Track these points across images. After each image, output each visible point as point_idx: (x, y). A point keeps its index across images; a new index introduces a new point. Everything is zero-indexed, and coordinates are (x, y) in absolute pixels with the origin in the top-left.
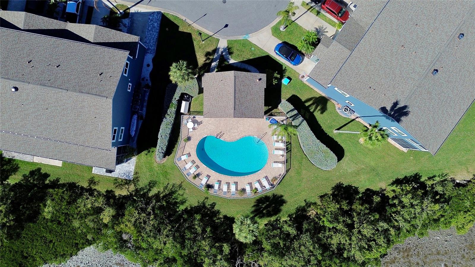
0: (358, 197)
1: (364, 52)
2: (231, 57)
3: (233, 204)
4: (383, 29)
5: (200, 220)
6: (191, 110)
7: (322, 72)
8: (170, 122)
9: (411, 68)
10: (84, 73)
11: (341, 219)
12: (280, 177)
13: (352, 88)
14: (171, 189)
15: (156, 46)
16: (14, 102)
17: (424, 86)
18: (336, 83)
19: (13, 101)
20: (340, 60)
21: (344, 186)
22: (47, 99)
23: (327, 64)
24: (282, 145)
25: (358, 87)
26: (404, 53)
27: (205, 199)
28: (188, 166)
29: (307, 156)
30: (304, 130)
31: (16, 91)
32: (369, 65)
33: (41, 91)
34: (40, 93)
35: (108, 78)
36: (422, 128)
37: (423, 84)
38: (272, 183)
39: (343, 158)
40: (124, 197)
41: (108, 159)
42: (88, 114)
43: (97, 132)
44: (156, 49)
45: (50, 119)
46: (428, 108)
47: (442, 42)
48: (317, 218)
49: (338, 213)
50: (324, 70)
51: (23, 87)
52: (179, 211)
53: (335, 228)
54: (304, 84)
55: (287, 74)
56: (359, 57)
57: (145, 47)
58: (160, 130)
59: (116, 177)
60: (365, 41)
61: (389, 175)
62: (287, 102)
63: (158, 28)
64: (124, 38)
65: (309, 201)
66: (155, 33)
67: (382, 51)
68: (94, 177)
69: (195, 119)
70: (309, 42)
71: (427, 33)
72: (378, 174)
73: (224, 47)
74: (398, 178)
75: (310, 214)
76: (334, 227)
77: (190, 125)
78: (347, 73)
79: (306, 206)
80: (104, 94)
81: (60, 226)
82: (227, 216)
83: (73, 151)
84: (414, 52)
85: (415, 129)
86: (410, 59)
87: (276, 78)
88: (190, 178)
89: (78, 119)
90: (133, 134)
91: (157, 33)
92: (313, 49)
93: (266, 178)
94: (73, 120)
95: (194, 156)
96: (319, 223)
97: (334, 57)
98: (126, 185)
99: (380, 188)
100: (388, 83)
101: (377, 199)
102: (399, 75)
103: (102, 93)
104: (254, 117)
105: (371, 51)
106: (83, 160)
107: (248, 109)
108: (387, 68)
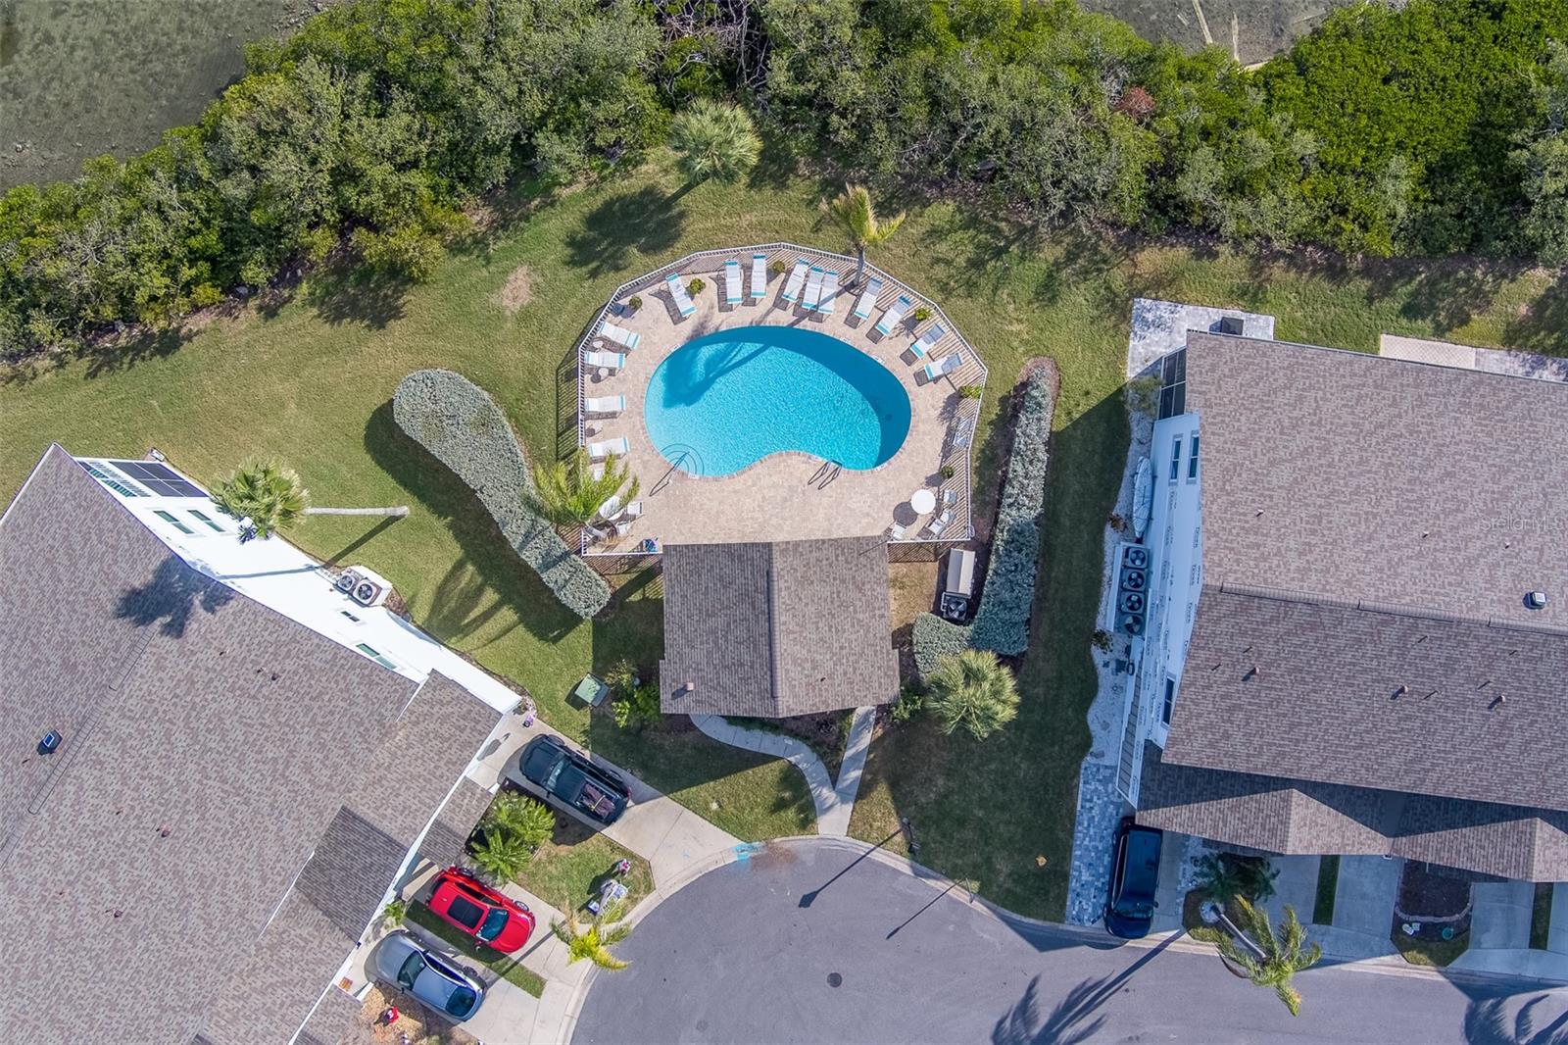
1: (302, 808)
4: (236, 897)
7: (453, 729)
9: (133, 753)
10: (1309, 673)
13: (338, 674)
15: (1080, 795)
16: (1537, 553)
17: (88, 690)
18: (399, 688)
19: (1540, 560)
20: (389, 776)
22: (1428, 571)
23: (436, 757)
25: (316, 677)
26: (160, 808)
31: (1531, 594)
32: (281, 761)
33: (1447, 599)
34: (1452, 593)
35: (1224, 660)
36: (94, 537)
37: (89, 697)
41: (1213, 368)
42: (1285, 527)
43: (1252, 463)
45: (1412, 502)
46: (75, 611)
47: (27, 852)
50: (447, 736)
51: (1508, 610)
56: (317, 791)
60: (298, 851)
63: (1077, 863)
66: (1086, 842)
67: (236, 815)
71: (79, 886)
78: (361, 729)
80: (1233, 602)
83: (1334, 390)
84: (123, 816)
85: (119, 533)
86: (136, 789)
89: (1321, 506)
91: (1080, 846)
94: (1337, 502)
100: (212, 695)
102: (175, 728)
103: (1241, 603)
104: (699, 547)
105: (277, 812)
106: (1301, 361)
107: (721, 579)
108: (218, 752)
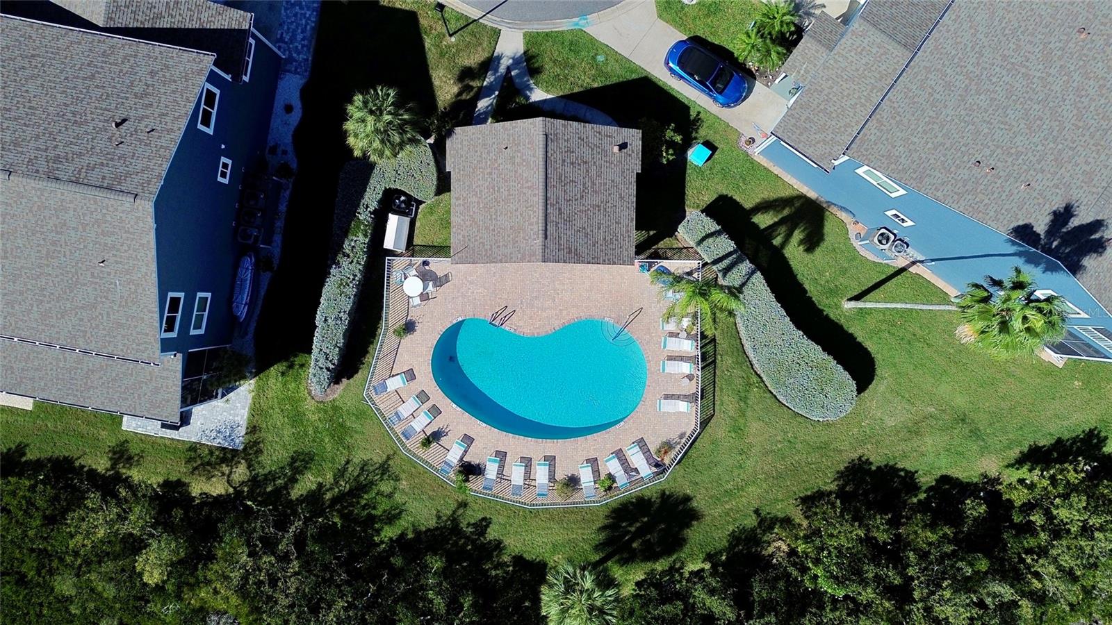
0: (915, 500)
1: (954, 52)
2: (536, 84)
3: (540, 522)
5: (443, 572)
6: (417, 241)
7: (815, 120)
8: (352, 277)
10: (68, 120)
11: (870, 571)
12: (683, 441)
14: (358, 476)
15: (311, 50)
18: (865, 153)
20: (874, 81)
21: (874, 468)
23: (831, 96)
24: (688, 347)
25: (939, 164)
26: (1087, 53)
27: (458, 508)
28: (405, 410)
29: (764, 379)
30: (757, 301)
32: (972, 92)
35: (144, 136)
38: (659, 459)
39: (870, 383)
40: (219, 502)
41: (157, 390)
42: (79, 249)
43: (111, 307)
44: (313, 60)
48: (794, 565)
49: (858, 552)
50: (821, 115)
52: (382, 542)
53: (853, 600)
54: (752, 162)
55: (703, 133)
56: (939, 66)
57: (279, 53)
58: (322, 301)
59: (193, 440)
61: (1011, 436)
62: (703, 216)
64: (204, 16)
65: (769, 513)
66: (309, 13)
67: (1014, 47)
68: (126, 440)
69: (427, 267)
70: (770, 34)
72: (975, 433)
73: (515, 54)
74: (1035, 444)
75: (771, 550)
76: (849, 596)
77: (413, 286)
78: (898, 118)
79: (760, 527)
80: (127, 185)
81: (25, 589)
82: (525, 559)
87: (671, 144)
88: (414, 444)
89: (48, 266)
90: (242, 312)
91: (313, 11)
92: (784, 54)
93: (641, 443)
94: (33, 269)
95: (426, 380)
96: (802, 581)
97: (855, 74)
98: (224, 466)
99: (982, 475)
100: (1038, 148)
101: (975, 509)
102: (1072, 121)
103: (120, 183)
104: (604, 262)
105: (977, 49)
106: (78, 393)
107: (586, 235)
108: (1032, 100)
